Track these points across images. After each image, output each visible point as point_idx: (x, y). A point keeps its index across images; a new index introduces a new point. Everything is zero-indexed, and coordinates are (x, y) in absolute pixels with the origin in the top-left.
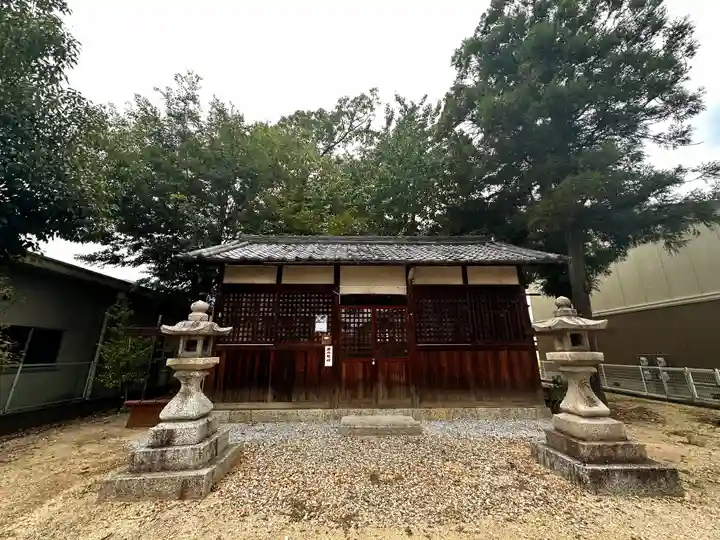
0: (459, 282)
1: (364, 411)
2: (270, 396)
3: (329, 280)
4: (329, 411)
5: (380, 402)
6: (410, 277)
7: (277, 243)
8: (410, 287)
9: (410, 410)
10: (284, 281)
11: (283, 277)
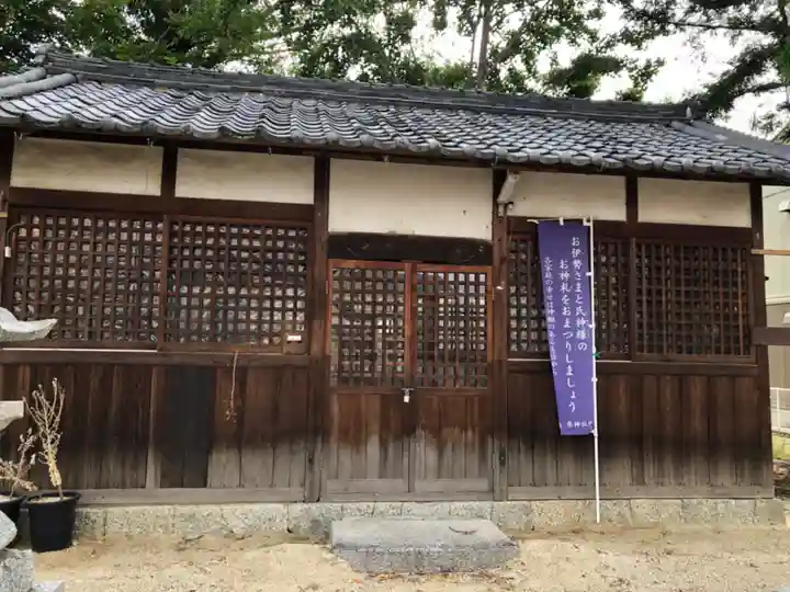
0: (617, 213)
1: (381, 506)
2: (152, 473)
3: (298, 193)
4: (299, 507)
5: (419, 485)
6: (502, 198)
7: (152, 85)
8: (499, 221)
9: (486, 505)
10: (183, 190)
11: (178, 181)
